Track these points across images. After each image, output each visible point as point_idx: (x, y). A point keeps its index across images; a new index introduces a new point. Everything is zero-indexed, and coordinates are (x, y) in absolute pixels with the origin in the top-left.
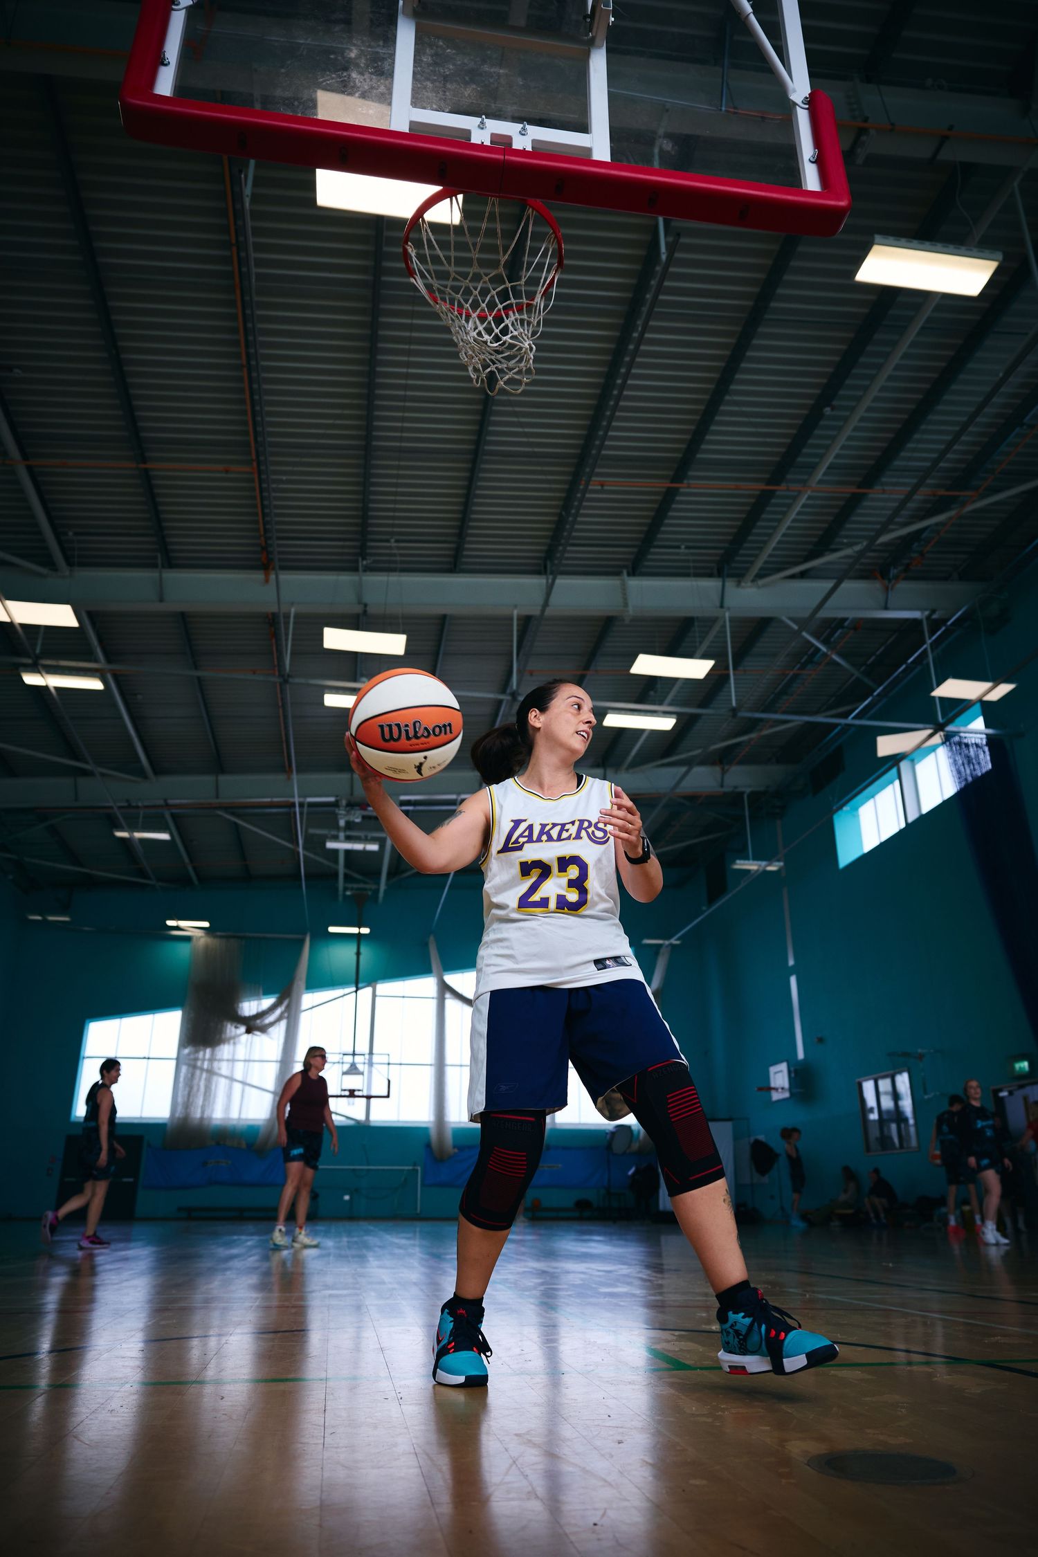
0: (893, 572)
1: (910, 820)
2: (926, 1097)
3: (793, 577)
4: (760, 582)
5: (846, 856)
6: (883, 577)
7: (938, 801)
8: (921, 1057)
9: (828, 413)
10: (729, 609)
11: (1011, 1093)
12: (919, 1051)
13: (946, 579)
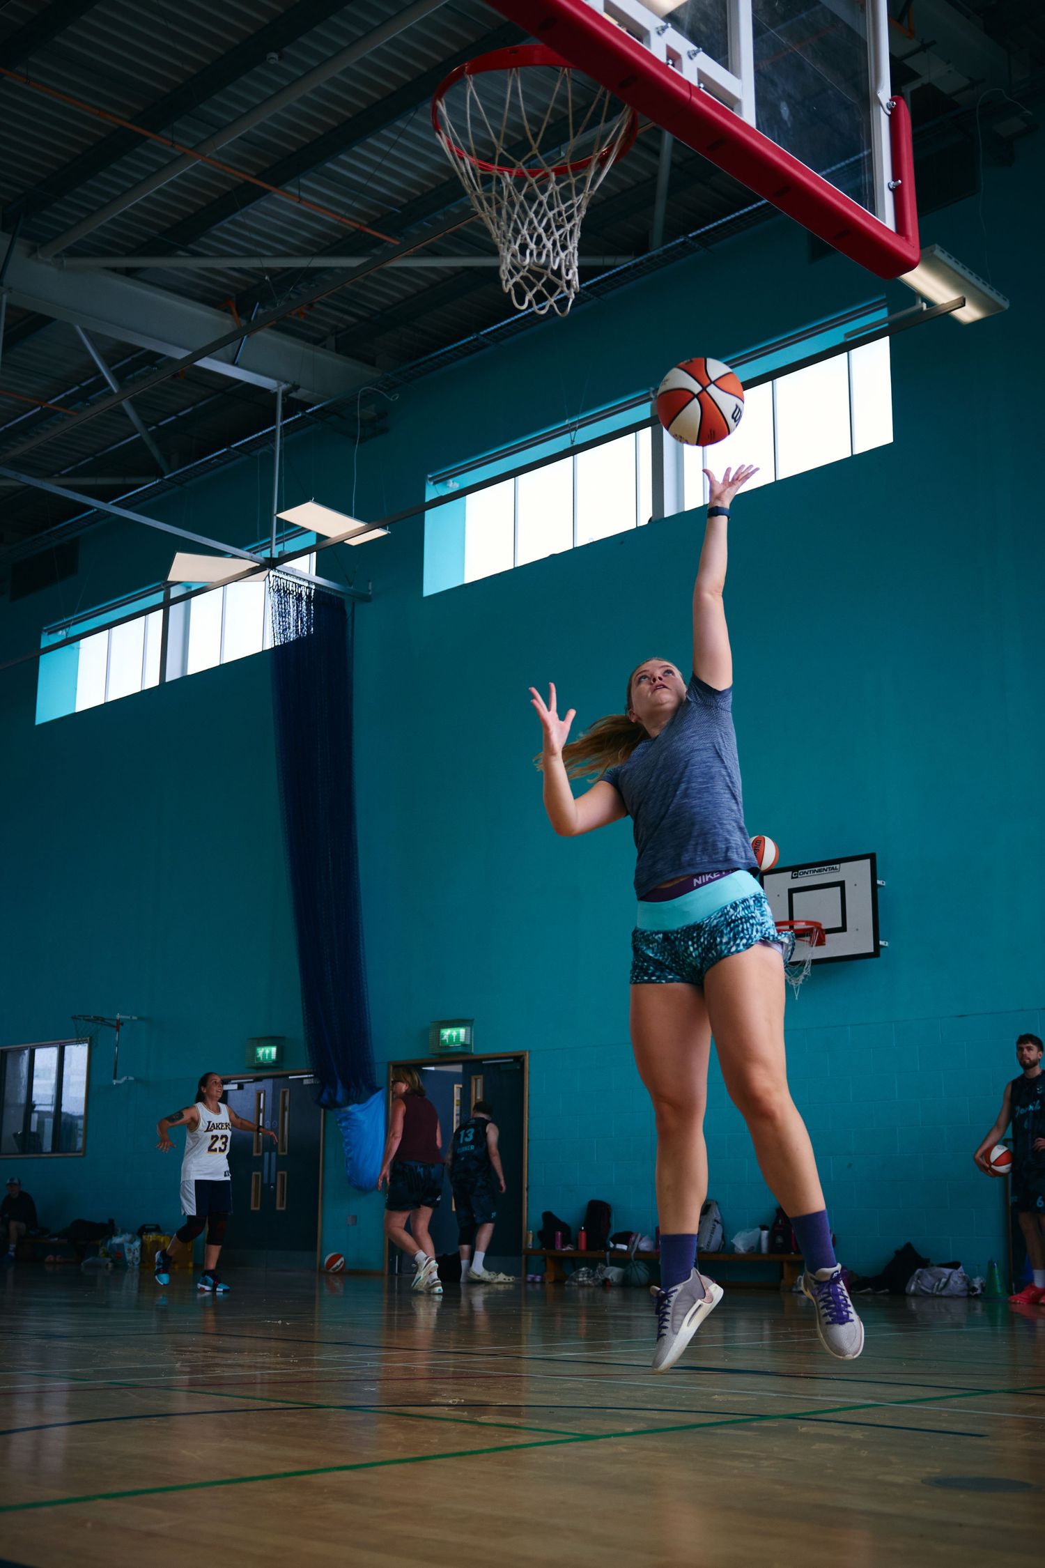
0: (258, 310)
1: (169, 678)
2: (115, 1082)
3: (115, 270)
4: (67, 262)
5: (48, 709)
6: (240, 314)
7: (213, 662)
8: (118, 1025)
9: (272, 62)
10: (10, 289)
11: (241, 1087)
12: (118, 1016)
13: (317, 341)
